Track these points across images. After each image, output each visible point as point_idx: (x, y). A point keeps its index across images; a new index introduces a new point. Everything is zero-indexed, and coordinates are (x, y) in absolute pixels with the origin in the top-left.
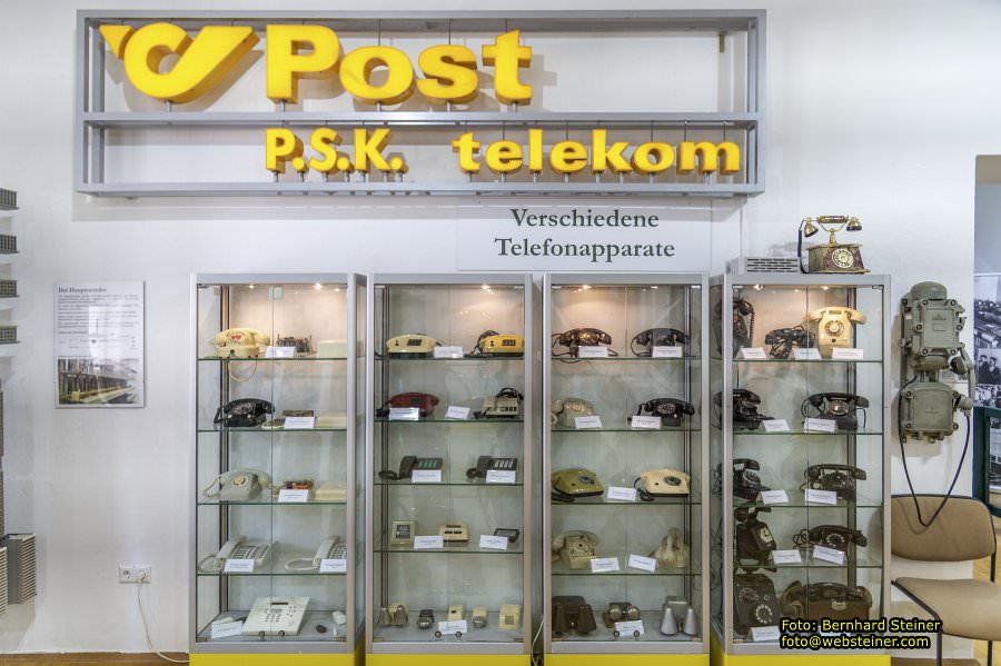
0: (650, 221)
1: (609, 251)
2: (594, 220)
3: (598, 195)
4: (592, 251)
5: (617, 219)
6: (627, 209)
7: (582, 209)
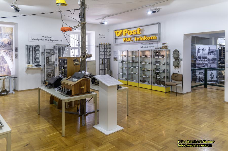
0: (152, 44)
1: (149, 47)
2: (148, 44)
3: (148, 42)
4: (147, 47)
5: (150, 44)
6: (150, 43)
7: (147, 43)
